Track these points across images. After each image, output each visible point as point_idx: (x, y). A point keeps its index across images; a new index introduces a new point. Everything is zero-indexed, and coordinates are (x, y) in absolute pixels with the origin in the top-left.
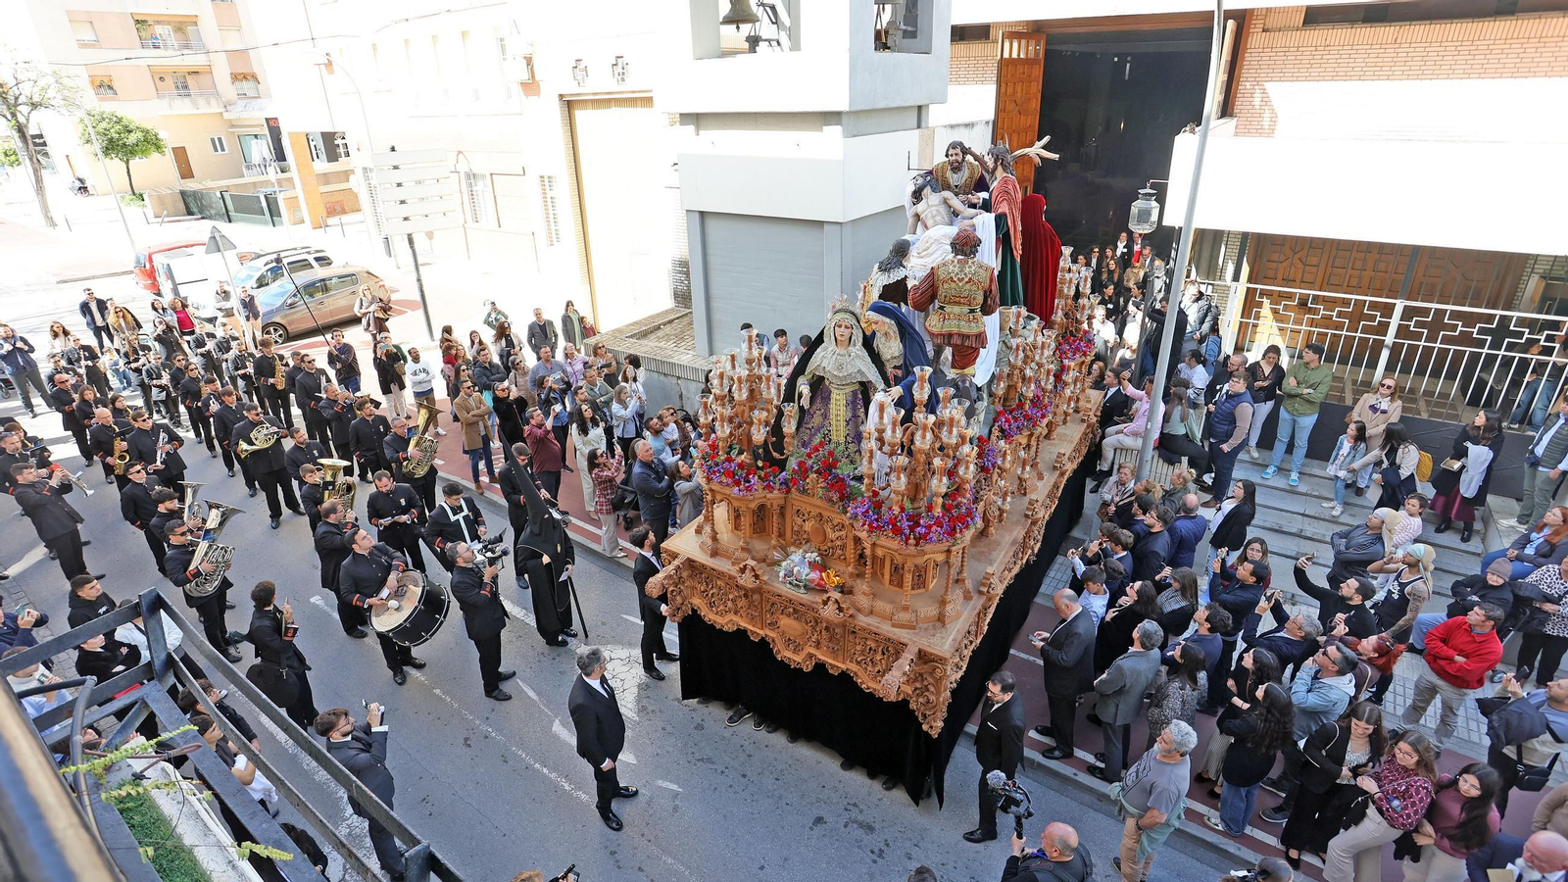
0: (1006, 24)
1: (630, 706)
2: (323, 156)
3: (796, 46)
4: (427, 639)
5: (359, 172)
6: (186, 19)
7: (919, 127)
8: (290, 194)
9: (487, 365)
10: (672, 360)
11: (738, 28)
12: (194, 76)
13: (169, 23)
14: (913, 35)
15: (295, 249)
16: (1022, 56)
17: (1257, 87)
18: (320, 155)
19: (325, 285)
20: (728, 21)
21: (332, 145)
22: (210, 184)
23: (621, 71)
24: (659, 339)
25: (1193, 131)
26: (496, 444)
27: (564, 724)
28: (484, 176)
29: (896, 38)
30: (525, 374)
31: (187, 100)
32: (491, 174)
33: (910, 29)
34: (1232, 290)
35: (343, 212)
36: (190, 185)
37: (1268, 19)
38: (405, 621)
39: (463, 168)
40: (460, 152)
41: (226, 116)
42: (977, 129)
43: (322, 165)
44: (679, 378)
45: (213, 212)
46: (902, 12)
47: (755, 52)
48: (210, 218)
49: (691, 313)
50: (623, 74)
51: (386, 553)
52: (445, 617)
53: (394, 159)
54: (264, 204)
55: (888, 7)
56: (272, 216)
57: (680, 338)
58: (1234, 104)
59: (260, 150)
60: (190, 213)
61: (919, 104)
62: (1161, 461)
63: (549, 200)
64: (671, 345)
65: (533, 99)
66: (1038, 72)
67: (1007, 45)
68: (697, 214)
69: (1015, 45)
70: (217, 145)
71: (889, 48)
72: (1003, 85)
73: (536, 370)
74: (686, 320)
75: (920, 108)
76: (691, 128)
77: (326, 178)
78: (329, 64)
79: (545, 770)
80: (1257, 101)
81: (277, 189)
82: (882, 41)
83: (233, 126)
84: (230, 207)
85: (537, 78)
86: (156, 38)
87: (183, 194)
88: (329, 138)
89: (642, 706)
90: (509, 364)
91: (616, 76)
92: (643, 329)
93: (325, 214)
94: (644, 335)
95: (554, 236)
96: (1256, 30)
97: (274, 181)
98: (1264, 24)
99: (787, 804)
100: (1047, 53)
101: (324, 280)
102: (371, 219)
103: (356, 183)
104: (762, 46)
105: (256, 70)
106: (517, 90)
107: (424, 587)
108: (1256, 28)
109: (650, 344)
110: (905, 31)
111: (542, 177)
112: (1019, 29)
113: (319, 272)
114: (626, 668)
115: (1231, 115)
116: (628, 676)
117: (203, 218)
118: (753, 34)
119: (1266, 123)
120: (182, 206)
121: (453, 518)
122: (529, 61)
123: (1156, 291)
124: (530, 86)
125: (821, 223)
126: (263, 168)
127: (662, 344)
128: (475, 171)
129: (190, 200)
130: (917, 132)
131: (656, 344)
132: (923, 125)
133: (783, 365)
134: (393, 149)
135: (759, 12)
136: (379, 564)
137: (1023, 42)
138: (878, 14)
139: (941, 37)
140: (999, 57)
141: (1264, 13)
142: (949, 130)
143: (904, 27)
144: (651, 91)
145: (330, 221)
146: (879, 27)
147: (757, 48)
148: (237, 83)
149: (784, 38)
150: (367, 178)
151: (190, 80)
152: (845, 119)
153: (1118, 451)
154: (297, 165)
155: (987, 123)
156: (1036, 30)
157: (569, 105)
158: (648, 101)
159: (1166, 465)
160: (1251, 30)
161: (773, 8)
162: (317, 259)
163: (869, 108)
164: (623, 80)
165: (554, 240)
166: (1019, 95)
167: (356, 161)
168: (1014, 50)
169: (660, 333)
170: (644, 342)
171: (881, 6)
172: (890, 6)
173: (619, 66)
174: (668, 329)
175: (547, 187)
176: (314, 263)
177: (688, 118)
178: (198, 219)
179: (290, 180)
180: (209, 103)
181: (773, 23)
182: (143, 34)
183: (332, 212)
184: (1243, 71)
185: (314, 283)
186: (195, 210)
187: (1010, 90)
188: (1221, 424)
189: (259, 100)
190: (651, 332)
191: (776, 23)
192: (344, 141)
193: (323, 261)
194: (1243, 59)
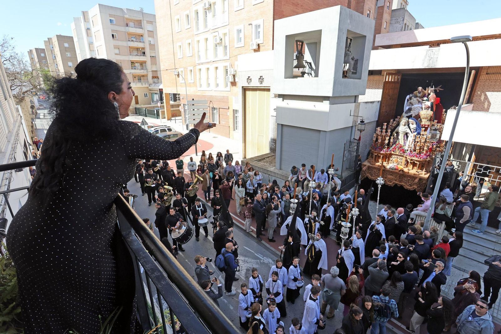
0: (388, 70)
1: (243, 275)
2: (173, 100)
3: (317, 75)
4: (185, 243)
5: (182, 105)
6: (144, 62)
7: (355, 102)
8: (163, 110)
9: (212, 164)
10: (268, 169)
11: (299, 69)
12: (143, 77)
13: (139, 63)
14: (355, 73)
15: (163, 126)
16: (392, 81)
17: (483, 93)
18: (172, 99)
19: (169, 137)
20: (296, 67)
21: (175, 97)
22: (143, 106)
23: (262, 80)
24: (264, 162)
25: (455, 108)
26: (212, 189)
27: (222, 277)
28: (217, 108)
29: (350, 74)
30: (223, 168)
31: (140, 83)
32: (219, 108)
33: (354, 71)
34: (467, 164)
35: (176, 116)
36: (138, 106)
37: (488, 70)
38: (180, 236)
39: (211, 106)
40: (211, 101)
41: (149, 88)
42: (375, 104)
43: (172, 103)
44: (269, 175)
45: (142, 114)
46: (352, 66)
47: (303, 77)
48: (141, 115)
49: (275, 155)
50: (262, 81)
51: (179, 216)
52: (191, 238)
53: (193, 102)
54: (156, 112)
55: (348, 65)
56: (157, 116)
57: (271, 163)
58: (472, 99)
59: (156, 97)
60: (136, 114)
61: (356, 95)
62: (434, 222)
63: (235, 117)
64: (268, 164)
65: (234, 87)
66: (398, 86)
67: (387, 77)
68: (281, 125)
69: (390, 77)
70: (146, 95)
71: (347, 77)
72: (385, 90)
73: (226, 168)
74: (273, 157)
75: (356, 96)
76: (281, 99)
77: (172, 106)
78: (178, 75)
79: (215, 290)
80: (482, 98)
81: (160, 108)
82: (345, 75)
83: (151, 91)
84: (147, 113)
85: (236, 81)
86: (135, 67)
87: (136, 108)
88: (175, 95)
89: (247, 276)
90: (218, 165)
91: (260, 82)
92: (260, 158)
93: (171, 116)
94: (260, 160)
95: (235, 128)
96: (483, 74)
97: (159, 106)
98: (487, 72)
99: (290, 317)
100: (402, 79)
101: (169, 135)
102: (184, 119)
103: (181, 108)
104: (306, 75)
105: (159, 76)
106: (229, 84)
107: (187, 228)
108: (484, 73)
109: (262, 163)
110: (353, 72)
111: (234, 110)
112: (393, 72)
113: (168, 133)
114: (243, 263)
115: (471, 103)
116: (244, 266)
117: (139, 115)
118: (303, 71)
119: (486, 106)
120: (135, 111)
121: (197, 209)
122: (234, 76)
123: (437, 162)
124: (234, 84)
125: (320, 131)
126: (156, 102)
127: (265, 164)
128: (214, 107)
129: (137, 110)
130: (354, 104)
131: (263, 164)
132: (356, 102)
133: (303, 175)
134: (193, 100)
135: (306, 65)
136: (176, 218)
137: (393, 76)
138: (344, 66)
139: (365, 75)
140: (384, 81)
141: (487, 68)
142: (365, 104)
143: (353, 71)
144: (270, 87)
145: (172, 119)
146: (344, 70)
147: (304, 76)
148: (154, 79)
149: (313, 73)
150: (184, 107)
151: (142, 78)
152: (330, 99)
153: (418, 217)
154: (166, 102)
155: (378, 102)
156: (398, 72)
157: (245, 90)
158: (269, 90)
159: (436, 223)
160: (481, 74)
161: (310, 63)
162: (168, 129)
163: (339, 96)
164: (262, 83)
165: (235, 129)
166: (390, 93)
167: (182, 102)
168: (390, 79)
169: (265, 160)
170: (260, 163)
171: (346, 64)
172: (348, 64)
173: (261, 79)
174: (267, 159)
175: (235, 113)
176: (167, 130)
177: (280, 96)
178: (138, 115)
179: (164, 106)
180: (145, 84)
181: (310, 68)
182: (132, 66)
183: (173, 116)
184: (477, 88)
185: (167, 136)
186: (138, 113)
187: (387, 91)
188: (458, 213)
189: (158, 84)
190: (262, 160)
191: (311, 68)
192: (179, 96)
193: (170, 130)
194: (477, 83)
